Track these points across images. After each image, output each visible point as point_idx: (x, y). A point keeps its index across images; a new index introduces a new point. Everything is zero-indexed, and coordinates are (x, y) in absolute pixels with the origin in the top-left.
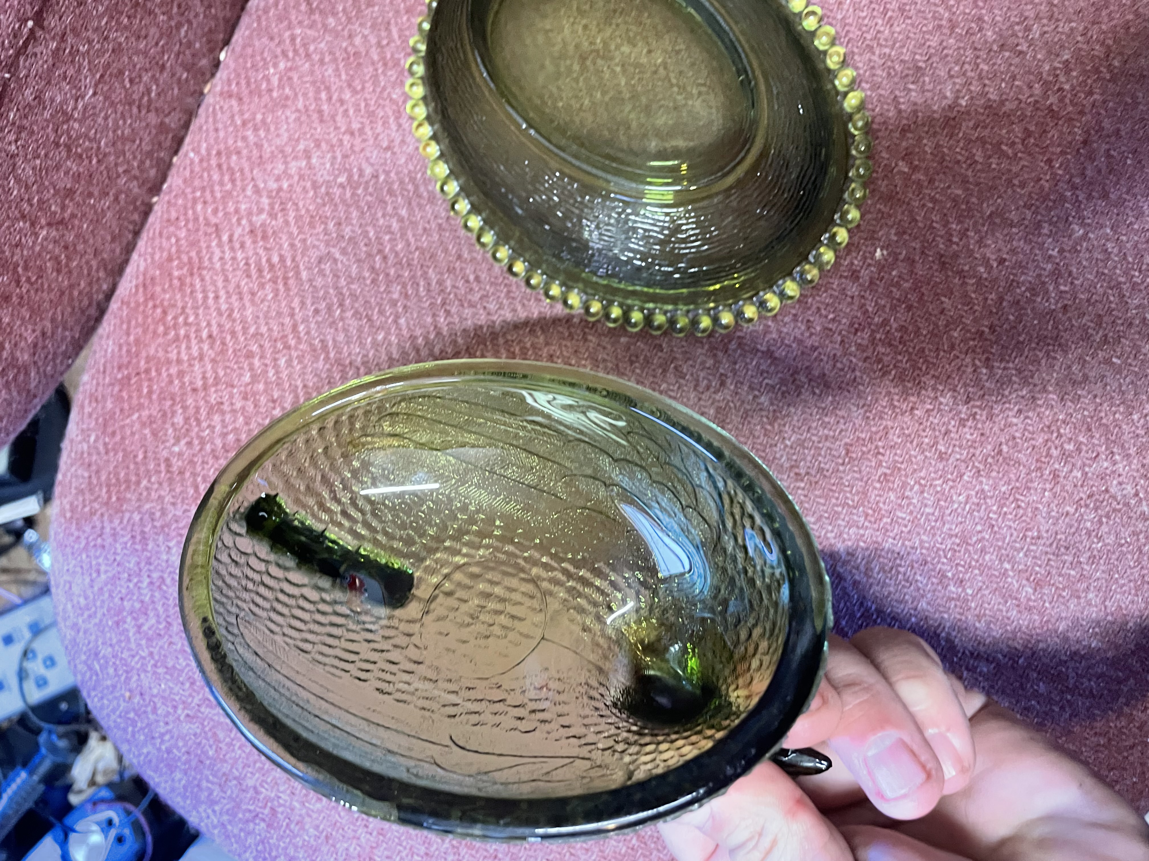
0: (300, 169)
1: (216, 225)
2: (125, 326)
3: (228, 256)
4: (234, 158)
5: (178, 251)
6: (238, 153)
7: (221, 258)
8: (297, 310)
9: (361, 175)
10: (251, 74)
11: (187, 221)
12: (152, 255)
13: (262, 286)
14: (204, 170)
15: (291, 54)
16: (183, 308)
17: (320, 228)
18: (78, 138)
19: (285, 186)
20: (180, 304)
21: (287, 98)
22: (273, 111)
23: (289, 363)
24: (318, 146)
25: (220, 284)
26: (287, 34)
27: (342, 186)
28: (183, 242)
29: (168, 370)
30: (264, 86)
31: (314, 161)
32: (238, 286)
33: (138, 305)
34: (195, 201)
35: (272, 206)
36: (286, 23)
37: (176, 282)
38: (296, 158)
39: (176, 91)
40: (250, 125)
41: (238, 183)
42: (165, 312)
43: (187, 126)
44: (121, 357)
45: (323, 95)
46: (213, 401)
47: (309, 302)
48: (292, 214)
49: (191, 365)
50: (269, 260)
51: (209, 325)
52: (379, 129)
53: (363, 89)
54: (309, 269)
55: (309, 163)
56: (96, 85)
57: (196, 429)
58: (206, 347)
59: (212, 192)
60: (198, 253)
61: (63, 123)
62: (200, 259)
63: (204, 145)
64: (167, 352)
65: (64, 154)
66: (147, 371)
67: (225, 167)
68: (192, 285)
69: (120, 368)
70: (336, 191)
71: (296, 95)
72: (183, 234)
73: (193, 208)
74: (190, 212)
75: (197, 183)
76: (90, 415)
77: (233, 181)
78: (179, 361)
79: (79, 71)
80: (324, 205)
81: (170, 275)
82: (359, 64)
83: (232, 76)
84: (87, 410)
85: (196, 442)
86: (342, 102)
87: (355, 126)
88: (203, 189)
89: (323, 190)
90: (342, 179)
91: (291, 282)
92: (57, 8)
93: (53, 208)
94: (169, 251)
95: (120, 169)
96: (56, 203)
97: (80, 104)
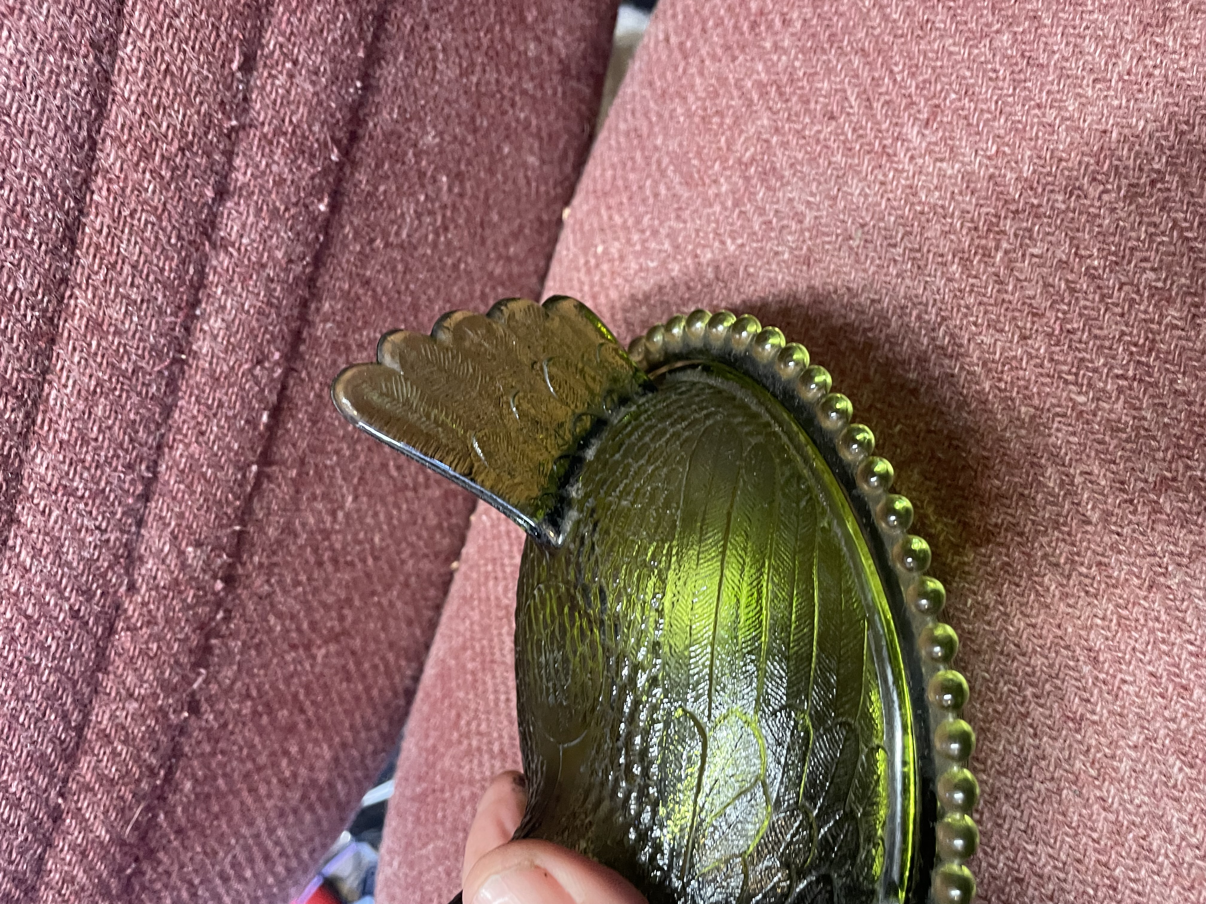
5: (472, 639)
12: (450, 638)
14: (494, 537)
16: (476, 711)
18: (344, 548)
28: (476, 627)
29: (461, 790)
33: (436, 700)
34: (487, 575)
49: (483, 788)
58: (497, 764)
61: (323, 541)
65: (331, 569)
73: (485, 585)
75: (489, 553)
81: (464, 667)
88: (494, 561)
92: (287, 437)
93: (329, 624)
94: (463, 635)
95: (404, 556)
96: (331, 619)
97: (340, 515)
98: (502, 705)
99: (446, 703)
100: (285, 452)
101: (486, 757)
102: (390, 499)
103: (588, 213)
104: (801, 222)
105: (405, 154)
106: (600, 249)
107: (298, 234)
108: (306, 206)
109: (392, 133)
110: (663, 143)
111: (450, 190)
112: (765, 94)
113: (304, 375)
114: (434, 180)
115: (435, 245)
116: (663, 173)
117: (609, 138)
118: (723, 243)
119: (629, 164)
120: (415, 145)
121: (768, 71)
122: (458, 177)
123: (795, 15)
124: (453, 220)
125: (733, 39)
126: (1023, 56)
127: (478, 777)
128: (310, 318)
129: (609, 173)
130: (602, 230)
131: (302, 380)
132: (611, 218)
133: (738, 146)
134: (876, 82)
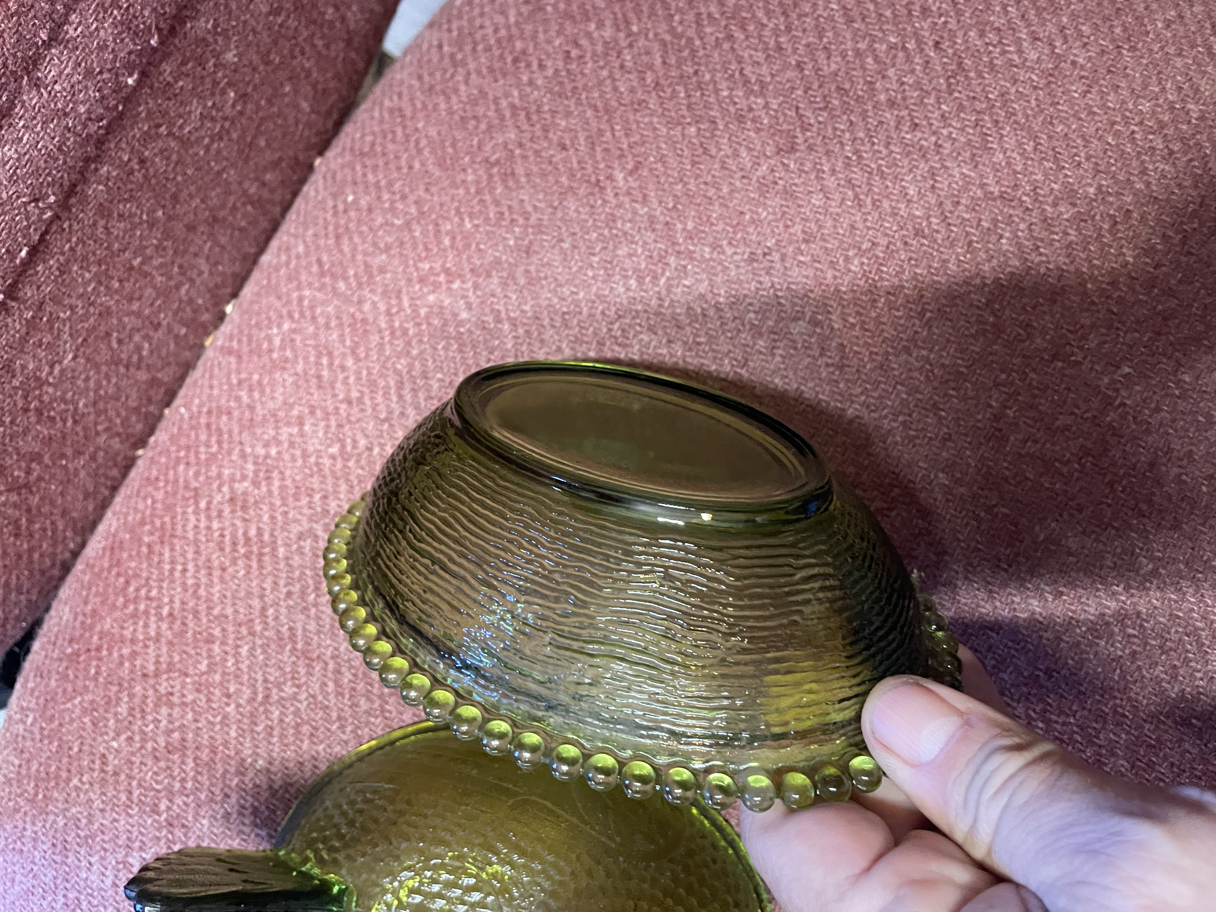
0: (291, 435)
1: (196, 489)
2: (84, 593)
3: (202, 525)
4: (224, 418)
5: (152, 515)
6: (229, 413)
7: (196, 527)
8: (268, 592)
9: (354, 447)
10: (255, 331)
11: (167, 482)
12: (126, 515)
13: (234, 562)
14: (192, 428)
15: (296, 316)
16: (148, 579)
17: (305, 501)
18: (50, 403)
19: (273, 452)
20: (144, 575)
21: (287, 360)
22: (270, 373)
23: (252, 653)
24: (312, 413)
25: (190, 556)
26: (295, 295)
27: (333, 457)
28: (159, 506)
29: (120, 649)
30: (265, 346)
31: (307, 428)
32: (209, 560)
33: (102, 570)
34: (178, 460)
35: (256, 473)
36: (295, 283)
37: (144, 550)
38: (288, 424)
39: (172, 346)
40: (245, 385)
41: (225, 446)
42: (127, 583)
43: (181, 379)
44: (74, 628)
45: (325, 361)
46: (163, 691)
47: (282, 583)
48: (276, 483)
49: (146, 646)
50: (245, 533)
51: (171, 601)
52: (379, 399)
53: (367, 356)
54: (287, 545)
55: (301, 430)
56: (77, 349)
57: (139, 723)
58: (164, 626)
59: (197, 453)
60: (173, 518)
61: (35, 389)
62: (173, 524)
63: (197, 401)
64: (122, 628)
65: (33, 419)
66: (99, 649)
67: (214, 427)
68: (161, 554)
69: (71, 641)
70: (327, 462)
71: (296, 357)
72: (160, 495)
73: (175, 469)
74: (171, 472)
75: (183, 441)
76: (33, 690)
77: (219, 443)
78: (133, 641)
79: (58, 337)
80: (312, 476)
81: (140, 540)
82: (366, 331)
83: (236, 331)
84: (31, 685)
85: (137, 738)
86: (343, 368)
87: (355, 394)
88: (188, 448)
89: (312, 460)
90: (334, 450)
91: (266, 558)
92: (35, 279)
93: (16, 473)
94: (143, 513)
95: (100, 428)
96: (20, 468)
97: (57, 369)
98: (177, 574)
99: (114, 572)
100: (28, 292)
101: (153, 619)
102: (104, 368)
103: (343, 167)
104: (527, 219)
105: (208, 61)
106: (350, 198)
107: (103, 97)
108: (117, 75)
109: (204, 39)
110: (424, 127)
111: (233, 106)
112: (514, 115)
113: (66, 225)
114: (223, 92)
115: (207, 149)
116: (419, 151)
117: (372, 110)
118: (462, 220)
119: (390, 136)
120: (217, 57)
121: (521, 99)
122: (243, 97)
123: (549, 64)
124: (228, 132)
125: (497, 65)
126: (701, 145)
127: (141, 637)
128: (88, 175)
129: (369, 138)
130: (355, 183)
131: (64, 230)
132: (365, 175)
133: (488, 148)
134: (601, 133)
